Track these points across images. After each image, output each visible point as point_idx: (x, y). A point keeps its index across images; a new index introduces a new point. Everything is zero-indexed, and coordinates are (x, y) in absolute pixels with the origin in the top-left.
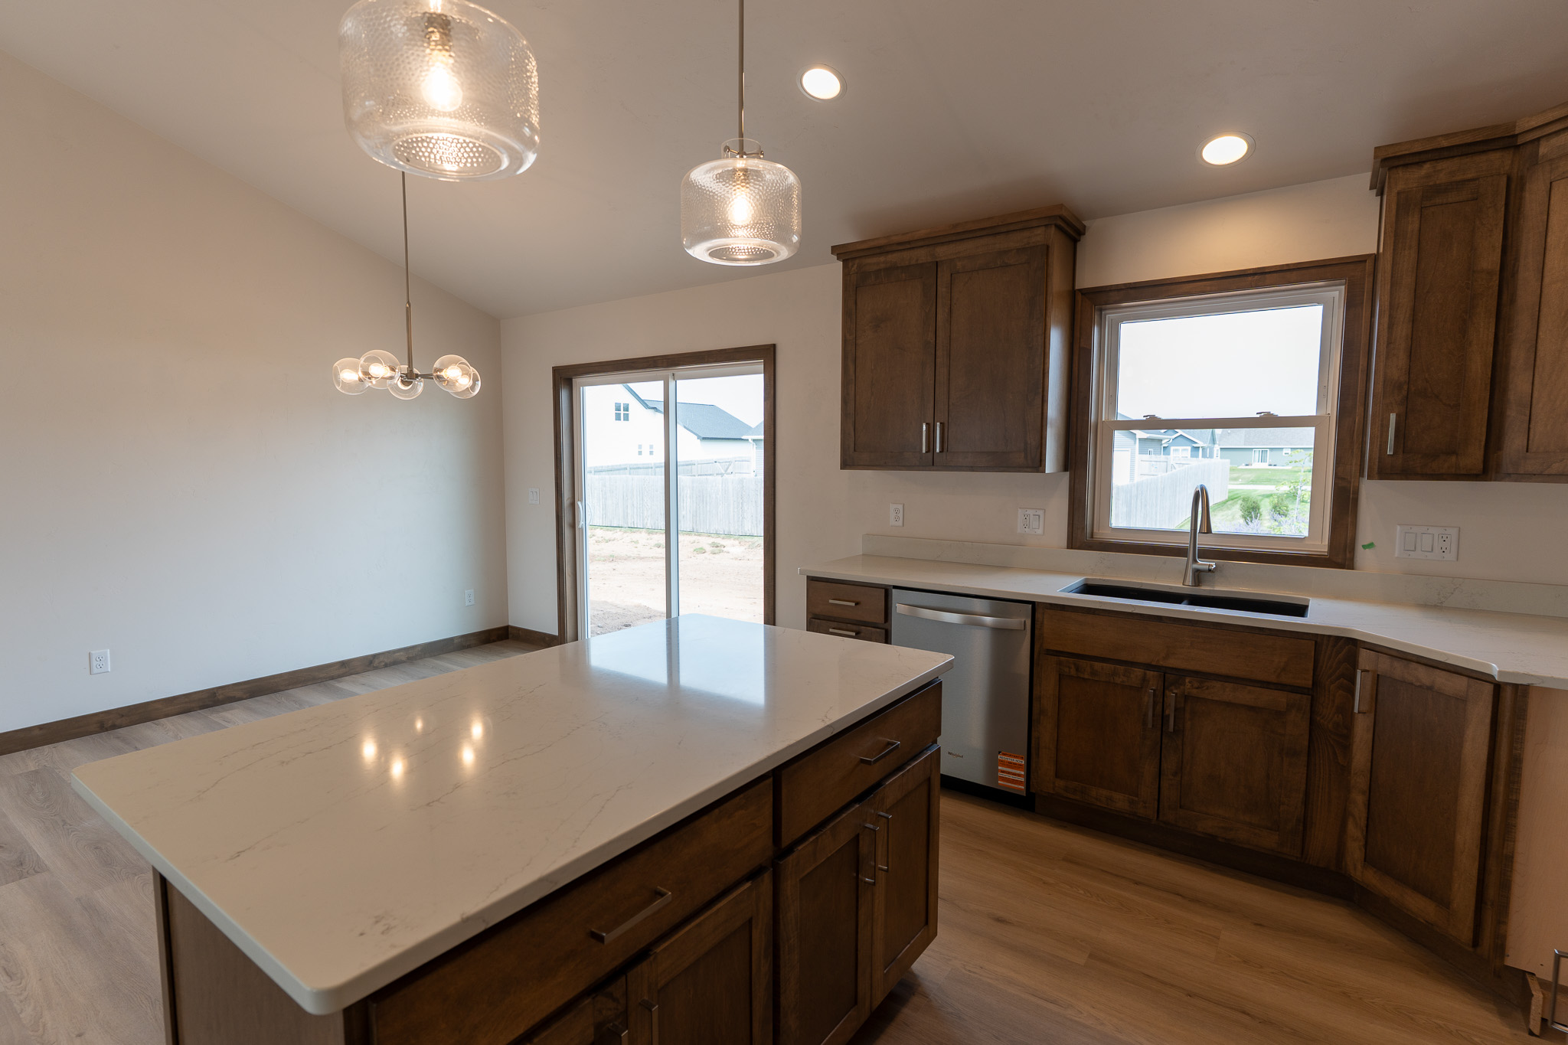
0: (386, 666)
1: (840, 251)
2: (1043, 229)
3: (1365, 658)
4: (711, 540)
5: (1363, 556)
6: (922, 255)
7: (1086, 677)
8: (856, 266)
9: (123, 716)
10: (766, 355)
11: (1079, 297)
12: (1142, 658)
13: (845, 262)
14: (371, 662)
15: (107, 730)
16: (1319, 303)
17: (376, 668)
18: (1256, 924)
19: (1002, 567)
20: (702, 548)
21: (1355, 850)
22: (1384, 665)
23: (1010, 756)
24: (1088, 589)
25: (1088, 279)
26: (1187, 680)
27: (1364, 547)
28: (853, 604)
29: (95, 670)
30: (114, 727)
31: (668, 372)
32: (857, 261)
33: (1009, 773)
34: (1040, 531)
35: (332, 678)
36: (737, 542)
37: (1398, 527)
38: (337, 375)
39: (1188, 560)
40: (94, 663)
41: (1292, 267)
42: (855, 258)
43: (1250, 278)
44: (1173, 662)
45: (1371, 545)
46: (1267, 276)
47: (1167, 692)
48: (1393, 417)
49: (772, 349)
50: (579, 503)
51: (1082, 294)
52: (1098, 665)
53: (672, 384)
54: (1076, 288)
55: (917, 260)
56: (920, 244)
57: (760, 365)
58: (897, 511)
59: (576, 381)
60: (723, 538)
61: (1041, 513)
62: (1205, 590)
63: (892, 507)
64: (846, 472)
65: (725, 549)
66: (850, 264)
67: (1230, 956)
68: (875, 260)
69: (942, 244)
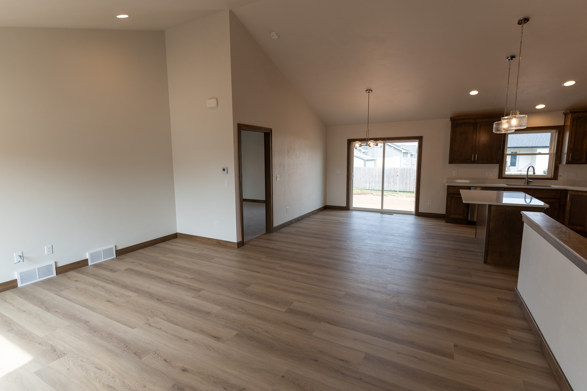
1: (451, 118)
3: (569, 192)
8: (455, 122)
13: (452, 121)
16: (550, 133)
19: (483, 183)
22: (573, 192)
27: (560, 176)
34: (491, 176)
37: (566, 173)
43: (540, 128)
48: (571, 154)
49: (422, 137)
50: (353, 173)
56: (473, 118)
57: (418, 140)
59: (352, 143)
61: (491, 172)
62: (530, 185)
63: (454, 172)
64: (450, 165)
68: (460, 121)
69: (478, 119)
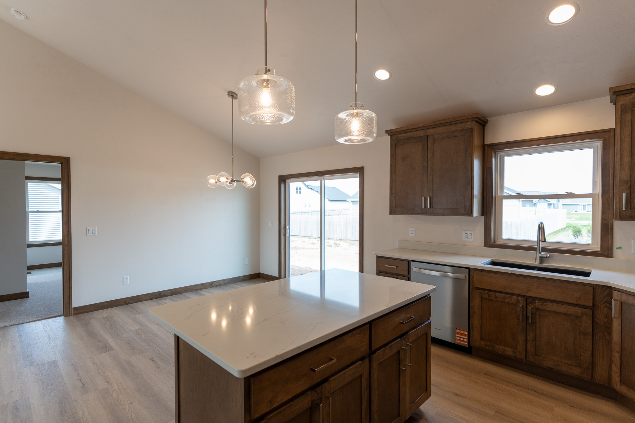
0: (217, 286)
1: (389, 132)
2: (470, 122)
3: (615, 294)
4: (334, 242)
5: (616, 252)
6: (421, 133)
7: (492, 299)
8: (395, 137)
9: (132, 299)
10: (360, 171)
11: (486, 147)
12: (516, 292)
13: (391, 136)
14: (212, 284)
15: (127, 304)
16: (591, 148)
17: (213, 287)
18: (570, 406)
20: (330, 245)
21: (616, 378)
22: (624, 298)
23: (461, 330)
24: (493, 263)
25: (489, 140)
26: (536, 302)
27: (617, 248)
28: (395, 267)
29: (124, 283)
30: (129, 303)
31: (322, 177)
32: (395, 136)
33: (461, 337)
34: (472, 240)
35: (199, 290)
36: (344, 243)
37: (632, 240)
38: (208, 181)
39: (537, 253)
40: (124, 280)
41: (577, 134)
42: (395, 135)
43: (559, 139)
44: (530, 294)
45: (620, 248)
46: (567, 138)
47: (528, 306)
48: (624, 195)
49: (362, 168)
50: (287, 226)
51: (487, 146)
52: (497, 294)
53: (323, 182)
54: (485, 144)
55: (419, 135)
56: (421, 129)
57: (357, 174)
58: (412, 231)
59: (287, 181)
60: (339, 241)
61: (472, 232)
62: (545, 265)
63: (410, 229)
64: (392, 215)
65: (340, 245)
66: (393, 137)
67: (558, 418)
68: (403, 135)
69: (429, 128)
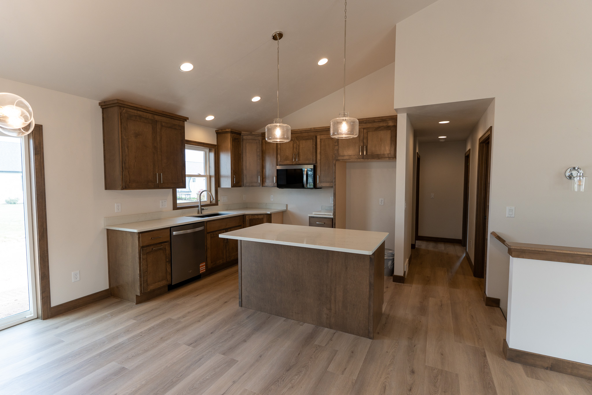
5: (219, 202)
6: (151, 116)
7: (215, 236)
13: (120, 107)
16: (203, 151)
19: (159, 219)
22: (251, 217)
23: (202, 264)
32: (125, 109)
39: (199, 208)
42: (125, 107)
44: (227, 227)
45: (219, 200)
48: (235, 176)
55: (149, 117)
56: (151, 112)
58: (118, 206)
66: (122, 109)
68: (133, 111)
69: (157, 115)
